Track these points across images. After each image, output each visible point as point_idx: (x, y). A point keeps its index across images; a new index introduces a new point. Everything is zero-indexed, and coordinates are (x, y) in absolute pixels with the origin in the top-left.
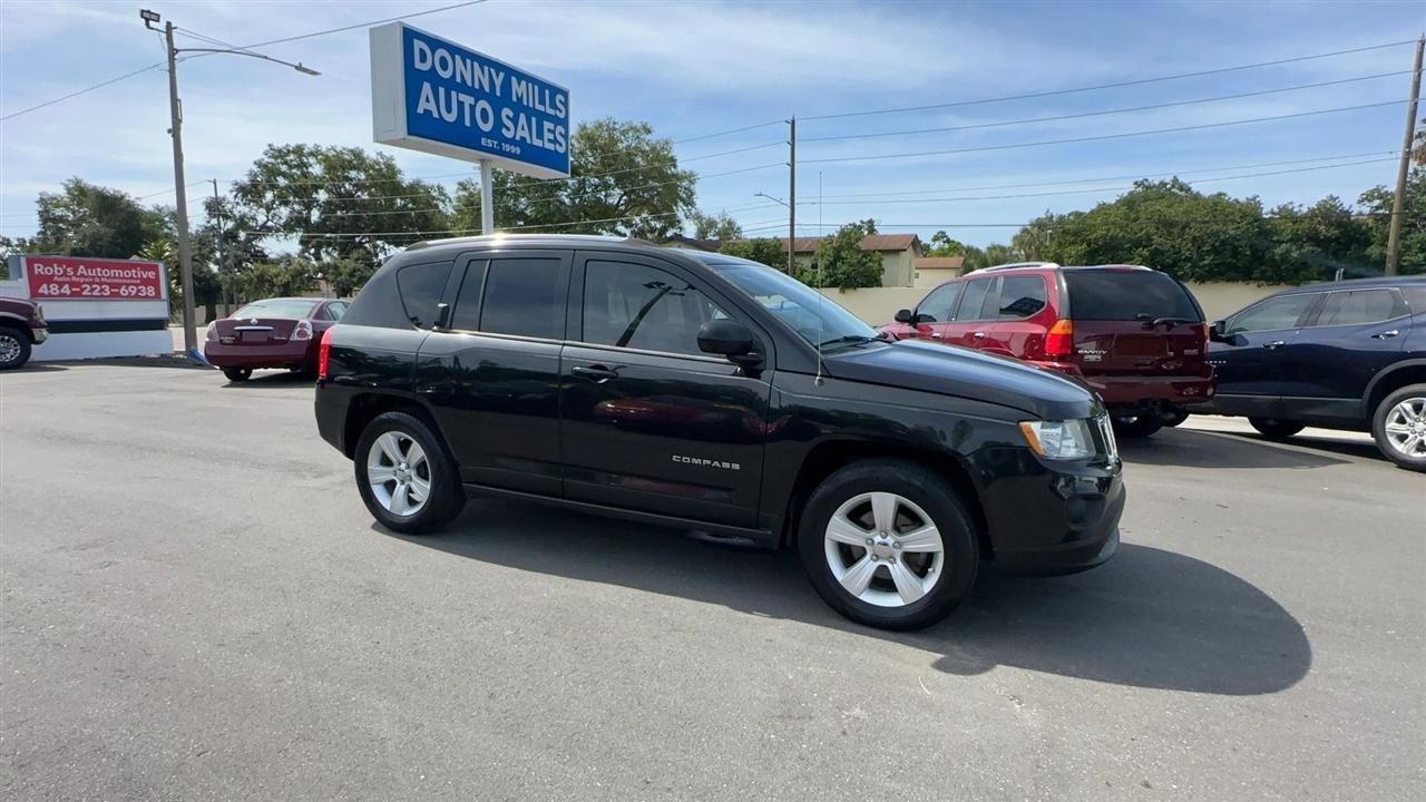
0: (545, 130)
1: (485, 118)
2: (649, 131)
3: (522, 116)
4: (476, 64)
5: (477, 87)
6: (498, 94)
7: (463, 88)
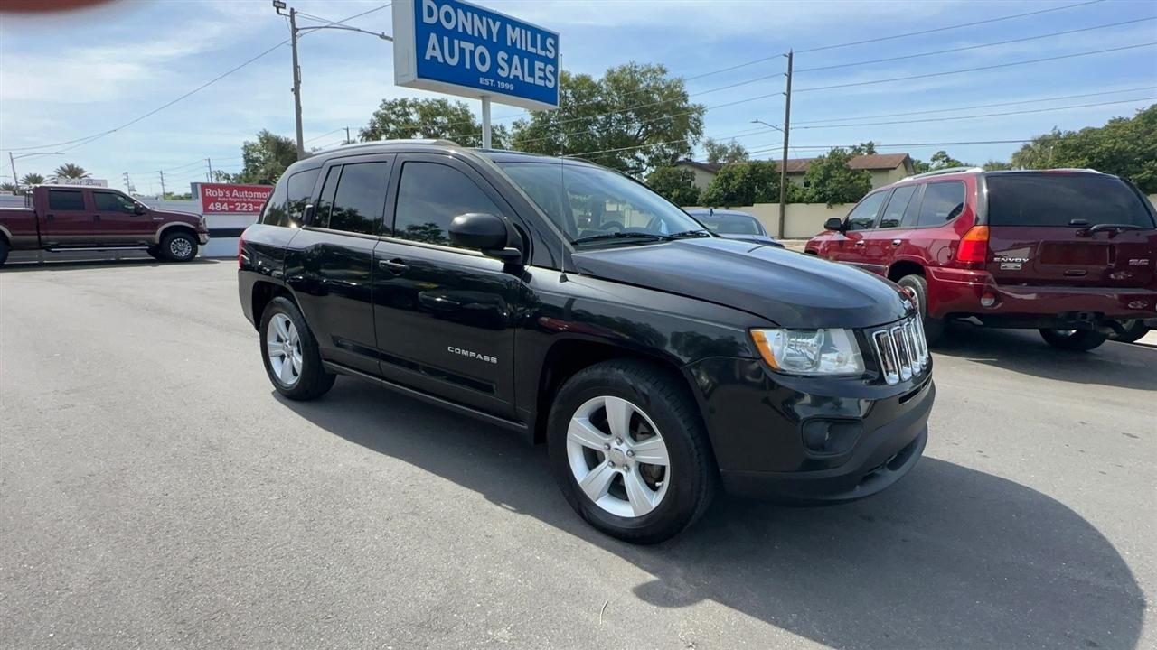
0: (536, 69)
1: (483, 62)
2: (664, 72)
3: (516, 58)
4: (476, 16)
5: (476, 34)
6: (495, 40)
7: (465, 36)
